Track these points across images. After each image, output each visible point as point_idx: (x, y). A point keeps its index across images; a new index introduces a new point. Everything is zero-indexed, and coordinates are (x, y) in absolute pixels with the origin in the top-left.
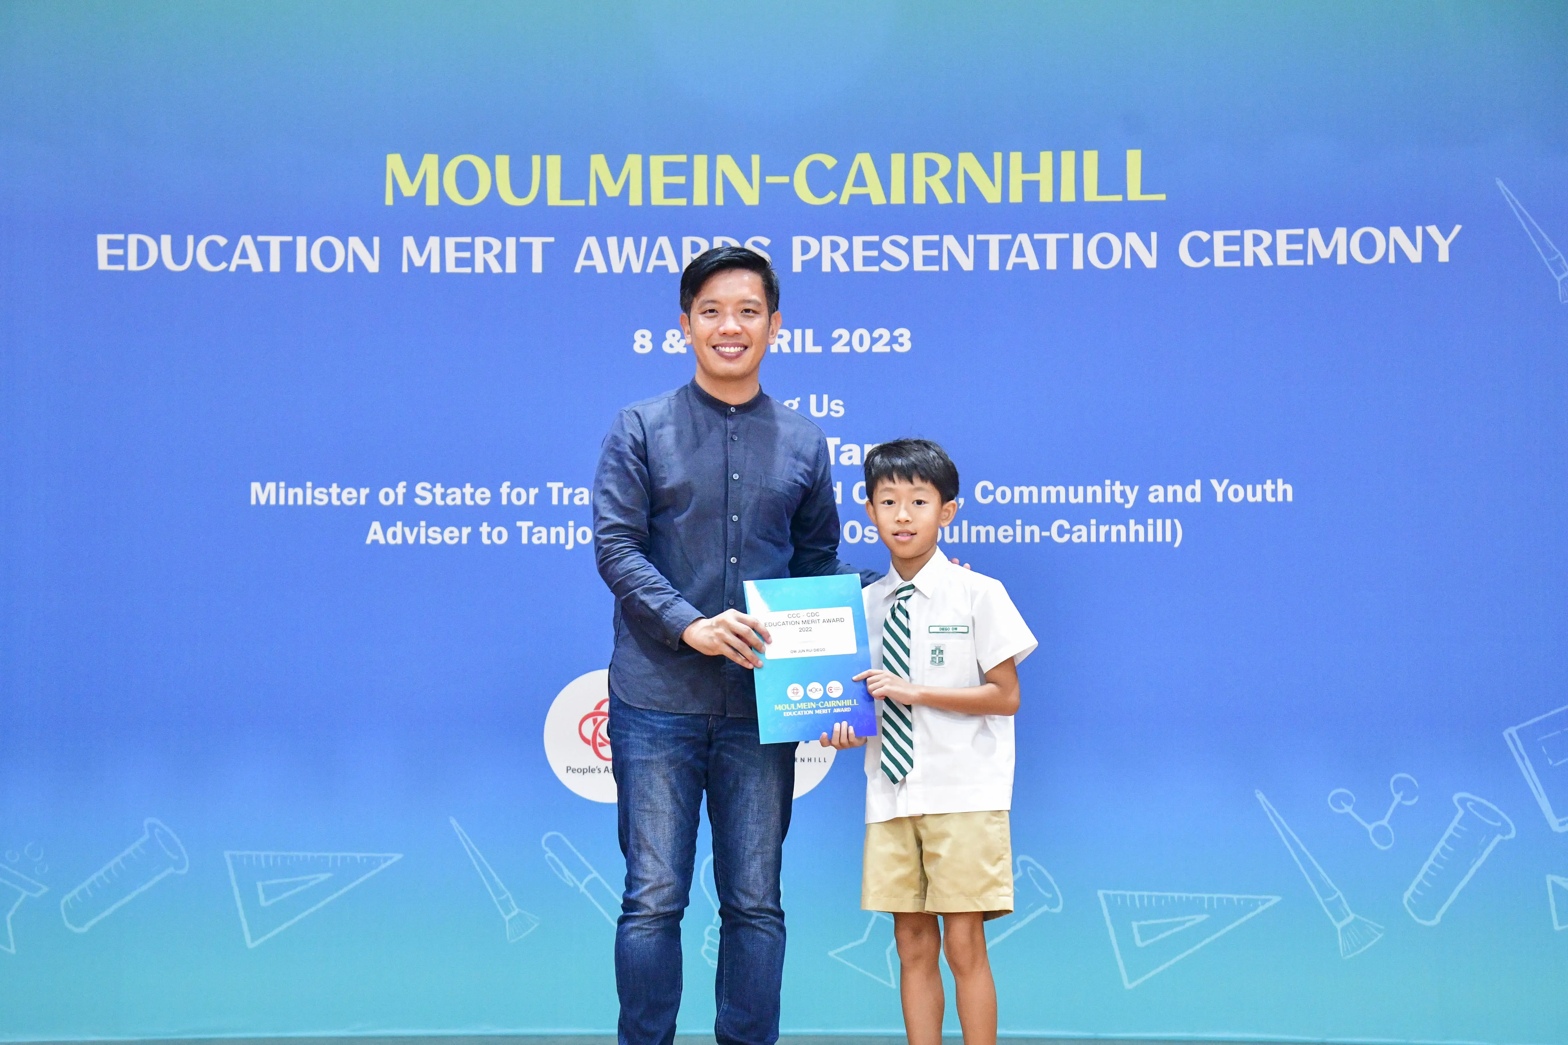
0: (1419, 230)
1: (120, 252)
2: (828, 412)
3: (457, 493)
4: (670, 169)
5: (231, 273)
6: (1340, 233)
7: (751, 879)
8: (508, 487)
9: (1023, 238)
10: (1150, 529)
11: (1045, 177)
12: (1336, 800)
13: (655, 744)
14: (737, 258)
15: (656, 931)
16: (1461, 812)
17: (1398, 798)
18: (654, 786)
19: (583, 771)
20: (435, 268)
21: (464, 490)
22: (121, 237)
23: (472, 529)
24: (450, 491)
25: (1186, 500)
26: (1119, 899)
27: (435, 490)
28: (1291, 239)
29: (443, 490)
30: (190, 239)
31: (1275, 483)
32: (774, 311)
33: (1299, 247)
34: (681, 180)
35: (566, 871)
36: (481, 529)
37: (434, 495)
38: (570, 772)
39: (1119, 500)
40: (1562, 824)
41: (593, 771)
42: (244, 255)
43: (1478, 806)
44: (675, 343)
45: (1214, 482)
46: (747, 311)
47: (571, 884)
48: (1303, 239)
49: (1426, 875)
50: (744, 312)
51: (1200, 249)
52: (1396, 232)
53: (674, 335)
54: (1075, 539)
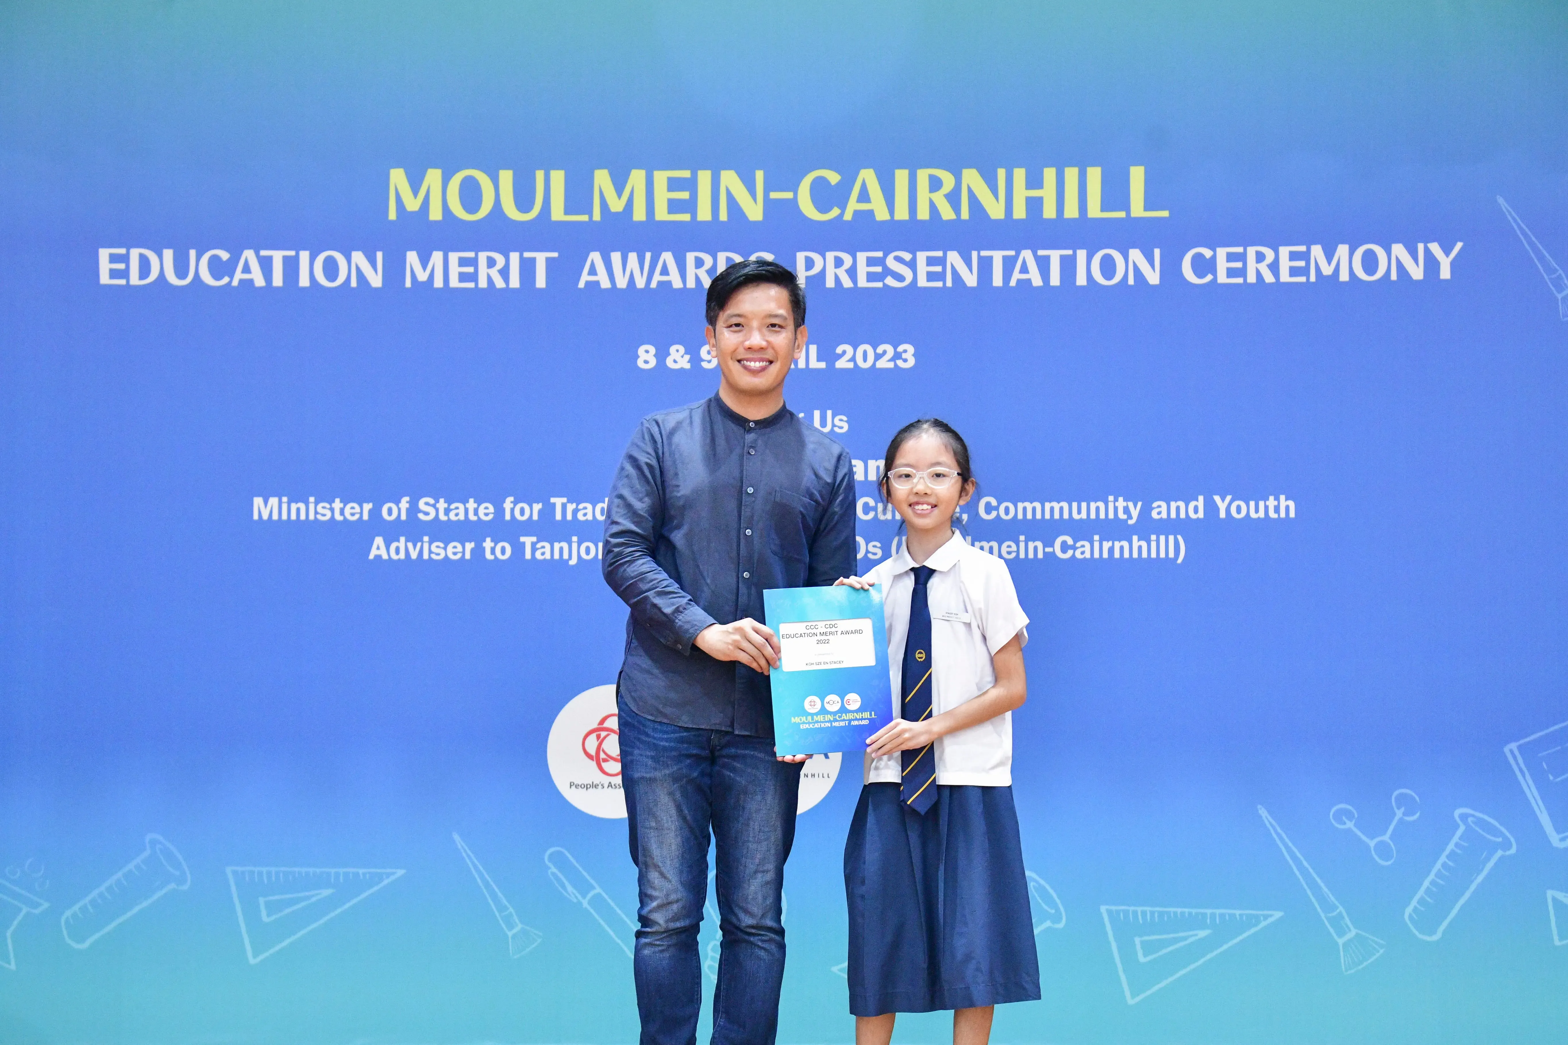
0: (1421, 247)
1: (122, 266)
2: (832, 430)
3: (460, 508)
4: (674, 185)
5: (234, 287)
6: (1343, 250)
7: (750, 897)
8: (512, 502)
9: (1027, 255)
10: (1153, 545)
11: (1048, 194)
12: (1338, 816)
13: (658, 762)
14: (764, 272)
15: (669, 946)
16: (1462, 828)
17: (1399, 813)
18: (659, 803)
19: (587, 787)
20: (438, 283)
21: (467, 505)
22: (123, 251)
23: (476, 545)
24: (453, 506)
25: (1189, 516)
26: (1122, 914)
27: (438, 505)
28: (1293, 256)
29: (446, 505)
30: (193, 253)
31: (1277, 499)
32: (800, 326)
33: (1302, 264)
34: (685, 195)
35: (570, 888)
36: (484, 544)
37: (437, 510)
38: (573, 787)
39: (1122, 516)
40: (1563, 840)
41: (596, 786)
42: (247, 269)
43: (1480, 822)
44: (678, 359)
45: (1217, 498)
46: (773, 325)
47: (575, 900)
48: (1306, 256)
49: (1428, 891)
50: (770, 326)
51: (1203, 266)
52: (1398, 250)
53: (677, 351)
54: (1078, 555)
